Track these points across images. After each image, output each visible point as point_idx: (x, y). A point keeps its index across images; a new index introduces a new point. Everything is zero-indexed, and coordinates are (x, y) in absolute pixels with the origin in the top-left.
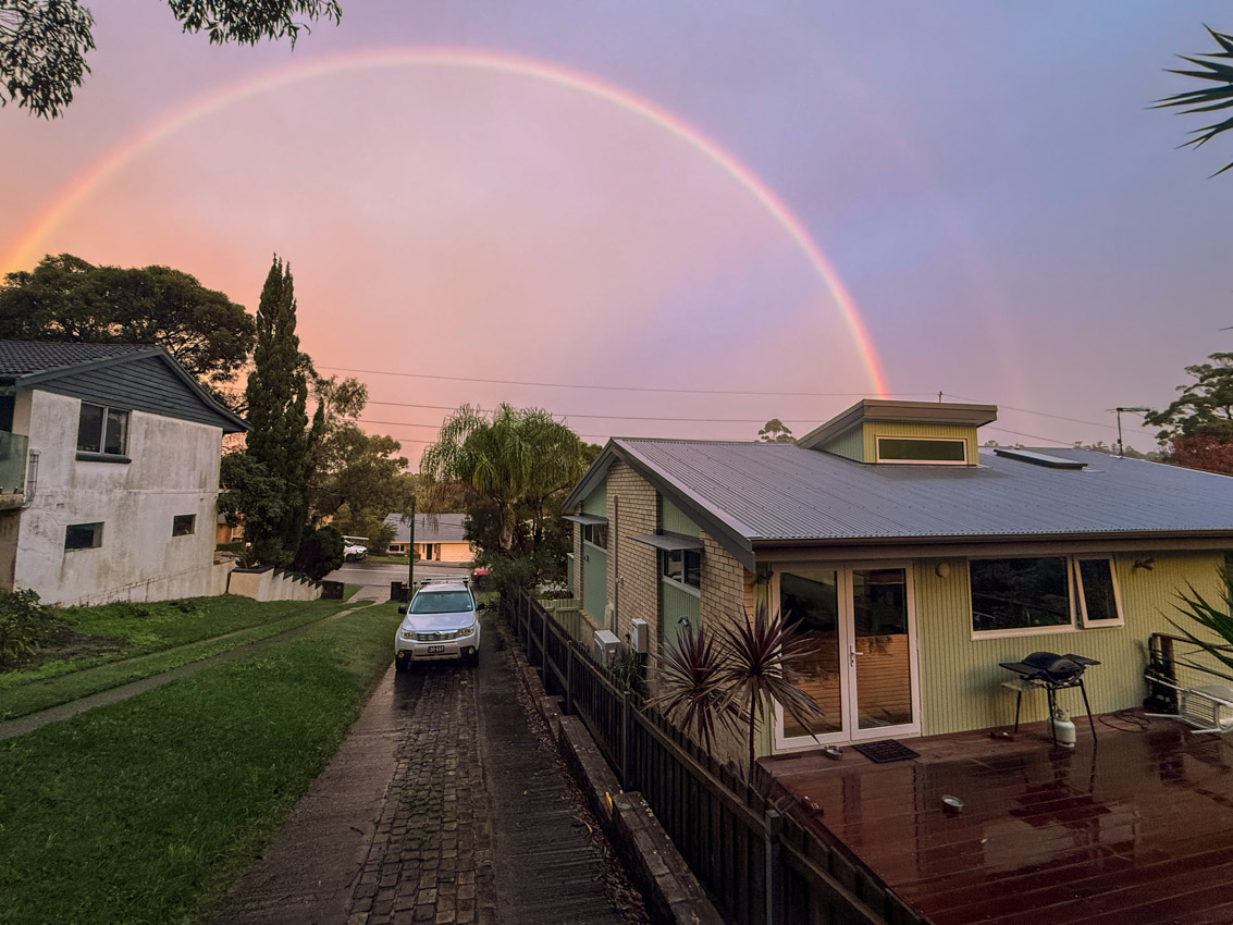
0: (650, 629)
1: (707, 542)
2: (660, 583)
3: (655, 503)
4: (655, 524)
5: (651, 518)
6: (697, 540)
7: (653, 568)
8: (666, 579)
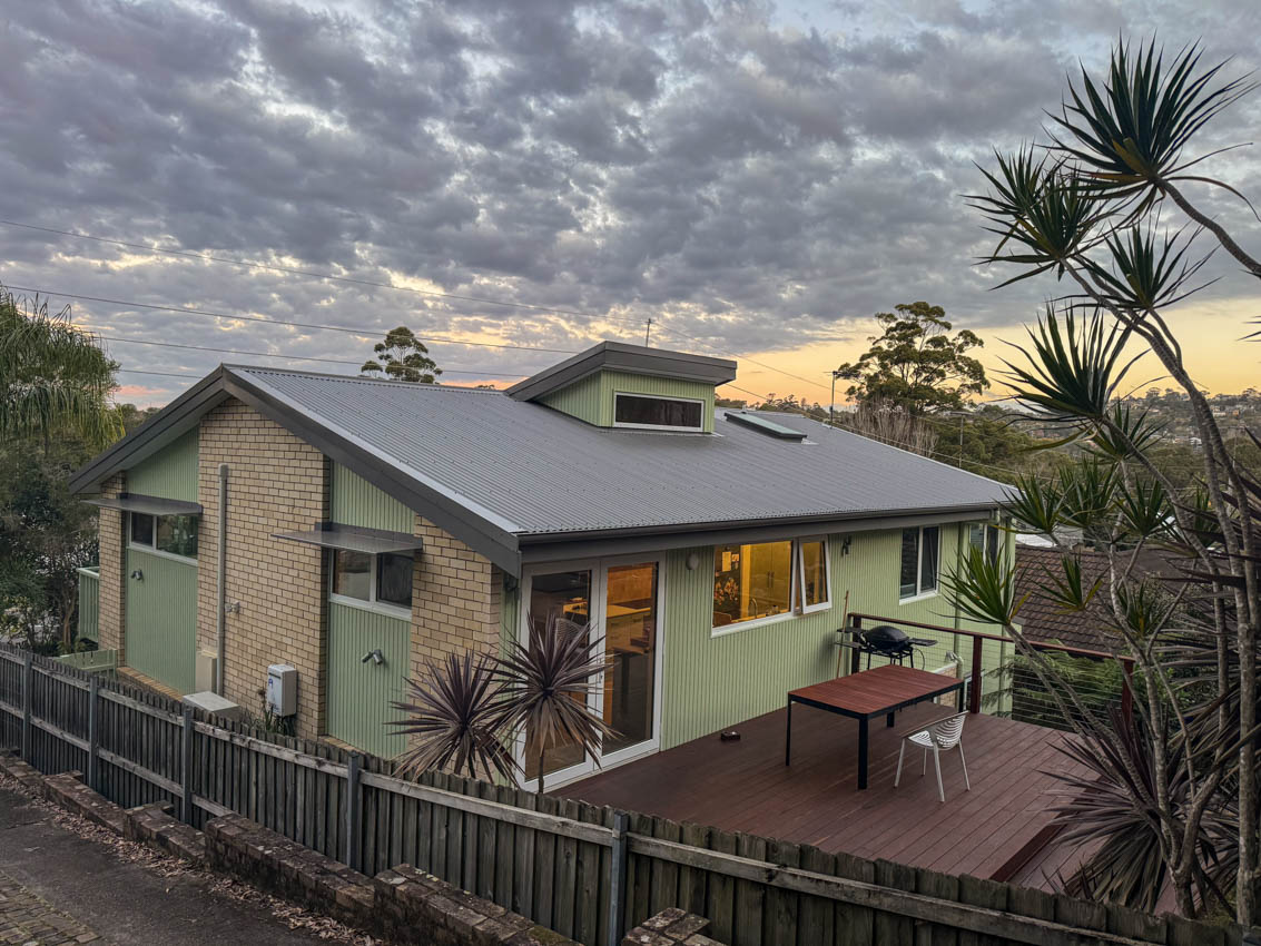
0: (305, 679)
1: (427, 540)
2: (326, 607)
3: (320, 481)
4: (320, 514)
5: (313, 505)
6: (408, 537)
7: (312, 584)
8: (337, 599)
